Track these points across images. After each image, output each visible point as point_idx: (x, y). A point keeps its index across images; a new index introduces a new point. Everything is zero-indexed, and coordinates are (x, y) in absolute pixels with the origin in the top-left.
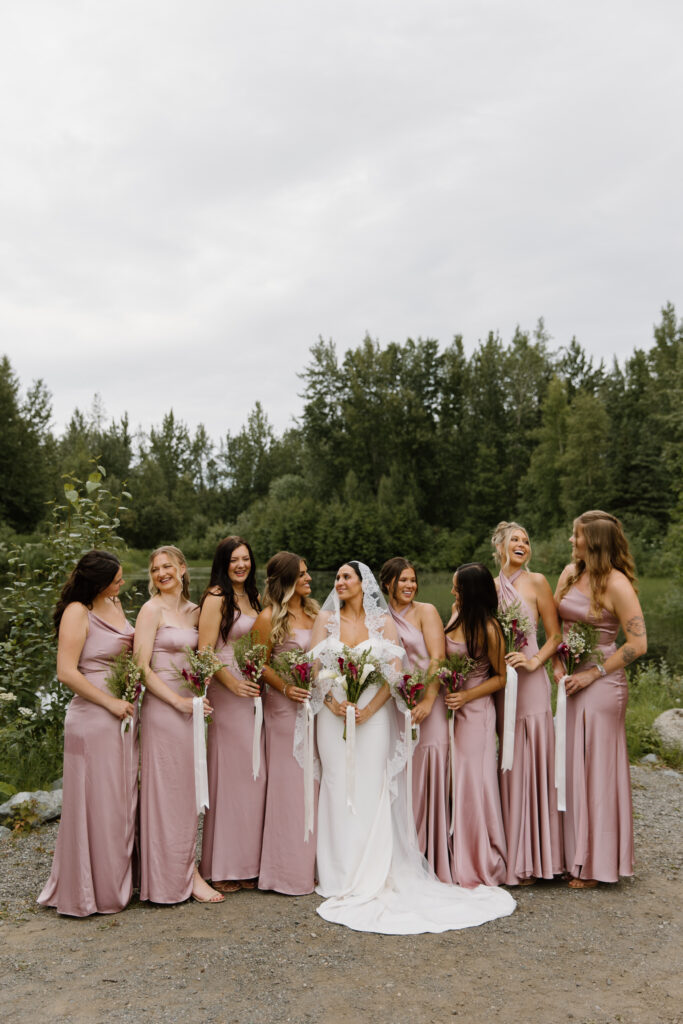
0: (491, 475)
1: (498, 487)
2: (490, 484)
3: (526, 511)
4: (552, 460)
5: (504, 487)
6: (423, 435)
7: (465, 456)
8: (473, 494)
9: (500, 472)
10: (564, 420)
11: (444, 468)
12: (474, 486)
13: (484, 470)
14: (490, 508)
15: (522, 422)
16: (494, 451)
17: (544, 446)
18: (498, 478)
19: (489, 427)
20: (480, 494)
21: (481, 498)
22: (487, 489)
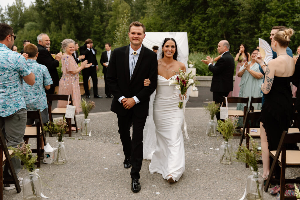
0: (98, 25)
1: (100, 29)
2: (98, 28)
3: (108, 37)
4: (115, 22)
5: (102, 29)
6: (76, 11)
7: (90, 19)
8: (93, 31)
9: (101, 25)
10: (118, 10)
11: (83, 22)
12: (93, 29)
13: (96, 24)
14: (98, 36)
15: (108, 9)
16: (99, 18)
17: (113, 17)
18: (101, 26)
19: (98, 10)
20: (95, 31)
21: (95, 33)
22: (97, 30)
